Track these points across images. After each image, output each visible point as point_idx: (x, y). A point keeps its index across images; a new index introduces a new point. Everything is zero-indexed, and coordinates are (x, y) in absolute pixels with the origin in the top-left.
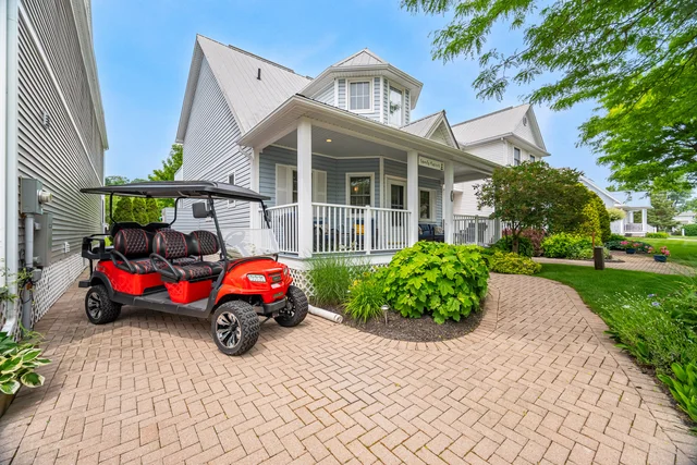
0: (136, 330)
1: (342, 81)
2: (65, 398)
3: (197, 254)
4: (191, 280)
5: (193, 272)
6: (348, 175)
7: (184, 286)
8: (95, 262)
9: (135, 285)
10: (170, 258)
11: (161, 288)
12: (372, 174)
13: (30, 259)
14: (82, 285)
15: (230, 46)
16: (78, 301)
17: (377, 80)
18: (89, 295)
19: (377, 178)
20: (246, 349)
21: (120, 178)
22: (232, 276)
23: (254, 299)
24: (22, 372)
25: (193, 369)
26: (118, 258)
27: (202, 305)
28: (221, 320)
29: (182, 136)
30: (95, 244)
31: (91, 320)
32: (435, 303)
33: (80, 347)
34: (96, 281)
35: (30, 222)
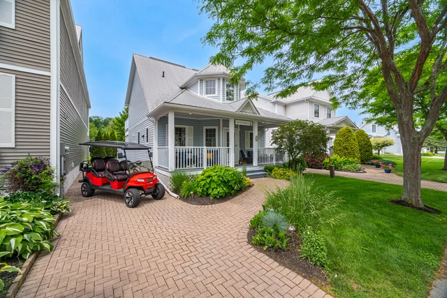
0: (99, 199)
1: (201, 80)
2: (77, 216)
3: (123, 170)
4: (119, 180)
5: (120, 177)
6: (205, 128)
7: (116, 183)
8: (85, 173)
9: (99, 182)
10: (112, 172)
11: (108, 184)
12: (216, 128)
13: (63, 172)
14: (80, 182)
15: (150, 58)
16: (78, 188)
17: (219, 79)
18: (82, 186)
19: (219, 129)
20: (135, 205)
21: (98, 117)
22: (131, 179)
23: (140, 188)
24: (65, 207)
25: (116, 211)
26: (93, 171)
27: (122, 190)
28: (127, 195)
29: (128, 102)
30: (84, 166)
31: (84, 196)
32: (210, 191)
33: (80, 204)
34: (85, 180)
35: (63, 158)
